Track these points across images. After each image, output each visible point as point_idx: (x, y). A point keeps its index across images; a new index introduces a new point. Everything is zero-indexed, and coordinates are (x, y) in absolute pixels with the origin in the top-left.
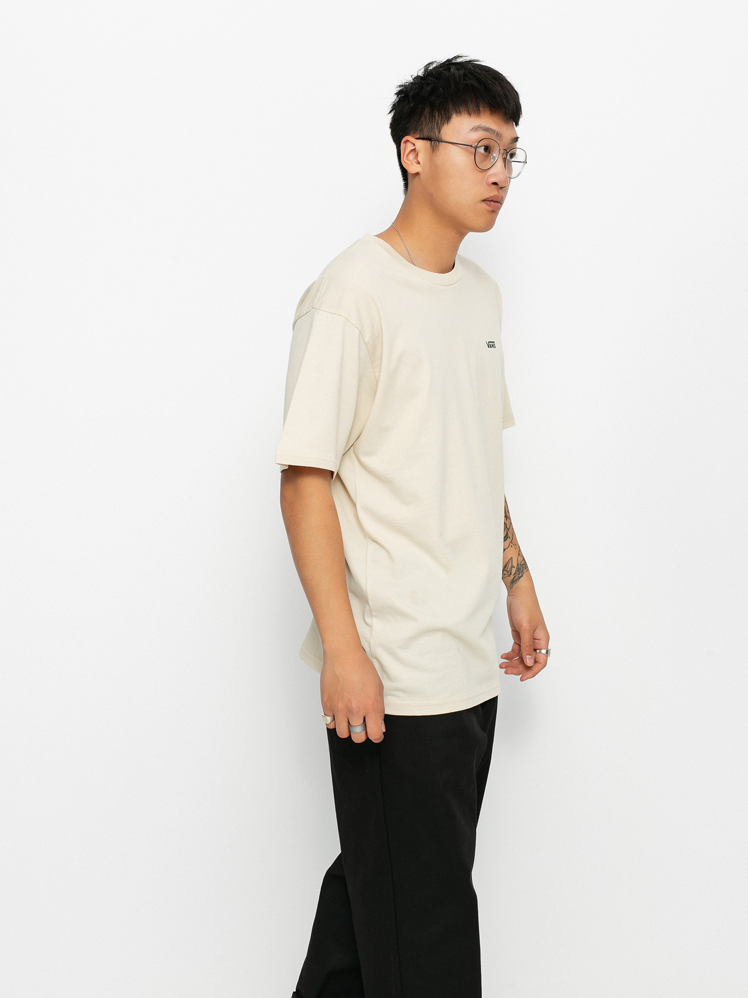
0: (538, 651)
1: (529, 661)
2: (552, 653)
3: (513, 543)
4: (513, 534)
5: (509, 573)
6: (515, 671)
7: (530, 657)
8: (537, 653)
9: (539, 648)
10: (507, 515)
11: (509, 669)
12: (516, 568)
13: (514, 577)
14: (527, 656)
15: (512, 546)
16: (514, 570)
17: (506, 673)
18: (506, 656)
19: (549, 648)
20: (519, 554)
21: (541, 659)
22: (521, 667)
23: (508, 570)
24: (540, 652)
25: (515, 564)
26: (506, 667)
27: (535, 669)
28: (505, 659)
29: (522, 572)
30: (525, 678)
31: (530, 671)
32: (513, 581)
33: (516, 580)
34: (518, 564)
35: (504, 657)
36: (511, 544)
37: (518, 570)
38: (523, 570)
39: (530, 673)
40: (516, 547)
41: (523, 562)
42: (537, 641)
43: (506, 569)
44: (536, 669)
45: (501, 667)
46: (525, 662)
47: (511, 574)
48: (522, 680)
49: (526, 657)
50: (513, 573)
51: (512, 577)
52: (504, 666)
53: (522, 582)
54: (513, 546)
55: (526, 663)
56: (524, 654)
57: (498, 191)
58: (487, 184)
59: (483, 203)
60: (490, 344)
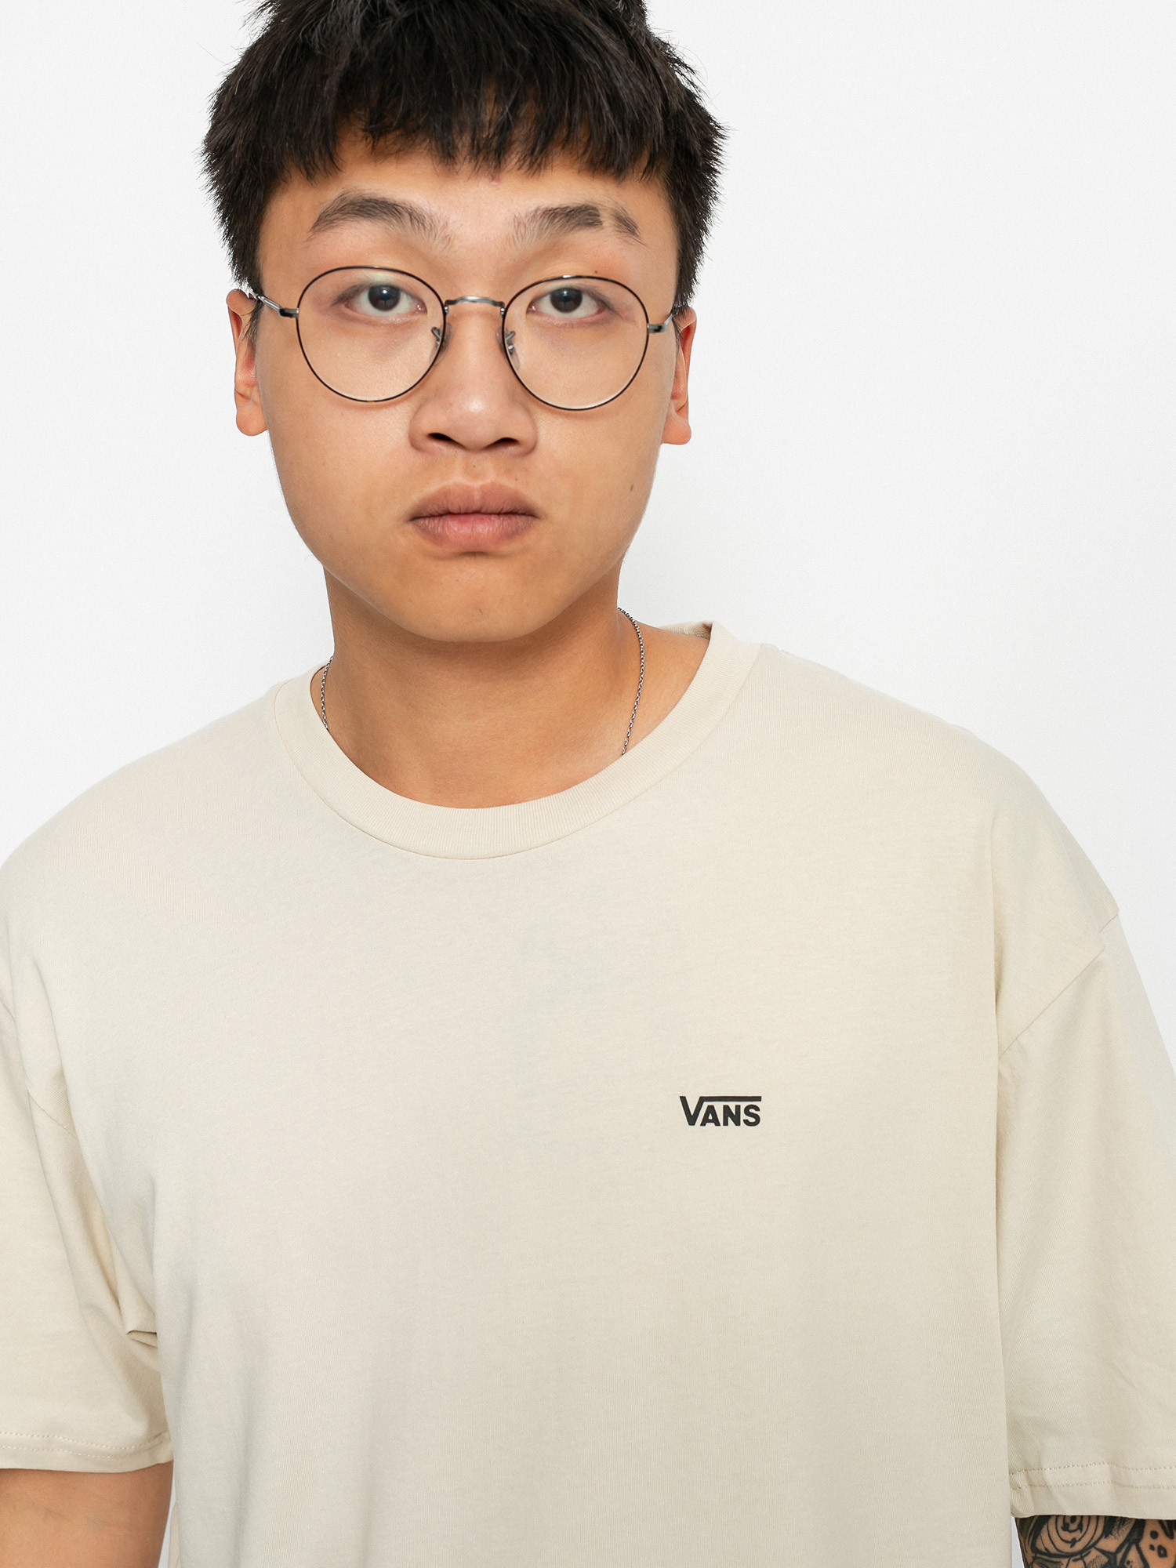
57: (468, 471)
58: (414, 444)
59: (410, 527)
60: (711, 1109)
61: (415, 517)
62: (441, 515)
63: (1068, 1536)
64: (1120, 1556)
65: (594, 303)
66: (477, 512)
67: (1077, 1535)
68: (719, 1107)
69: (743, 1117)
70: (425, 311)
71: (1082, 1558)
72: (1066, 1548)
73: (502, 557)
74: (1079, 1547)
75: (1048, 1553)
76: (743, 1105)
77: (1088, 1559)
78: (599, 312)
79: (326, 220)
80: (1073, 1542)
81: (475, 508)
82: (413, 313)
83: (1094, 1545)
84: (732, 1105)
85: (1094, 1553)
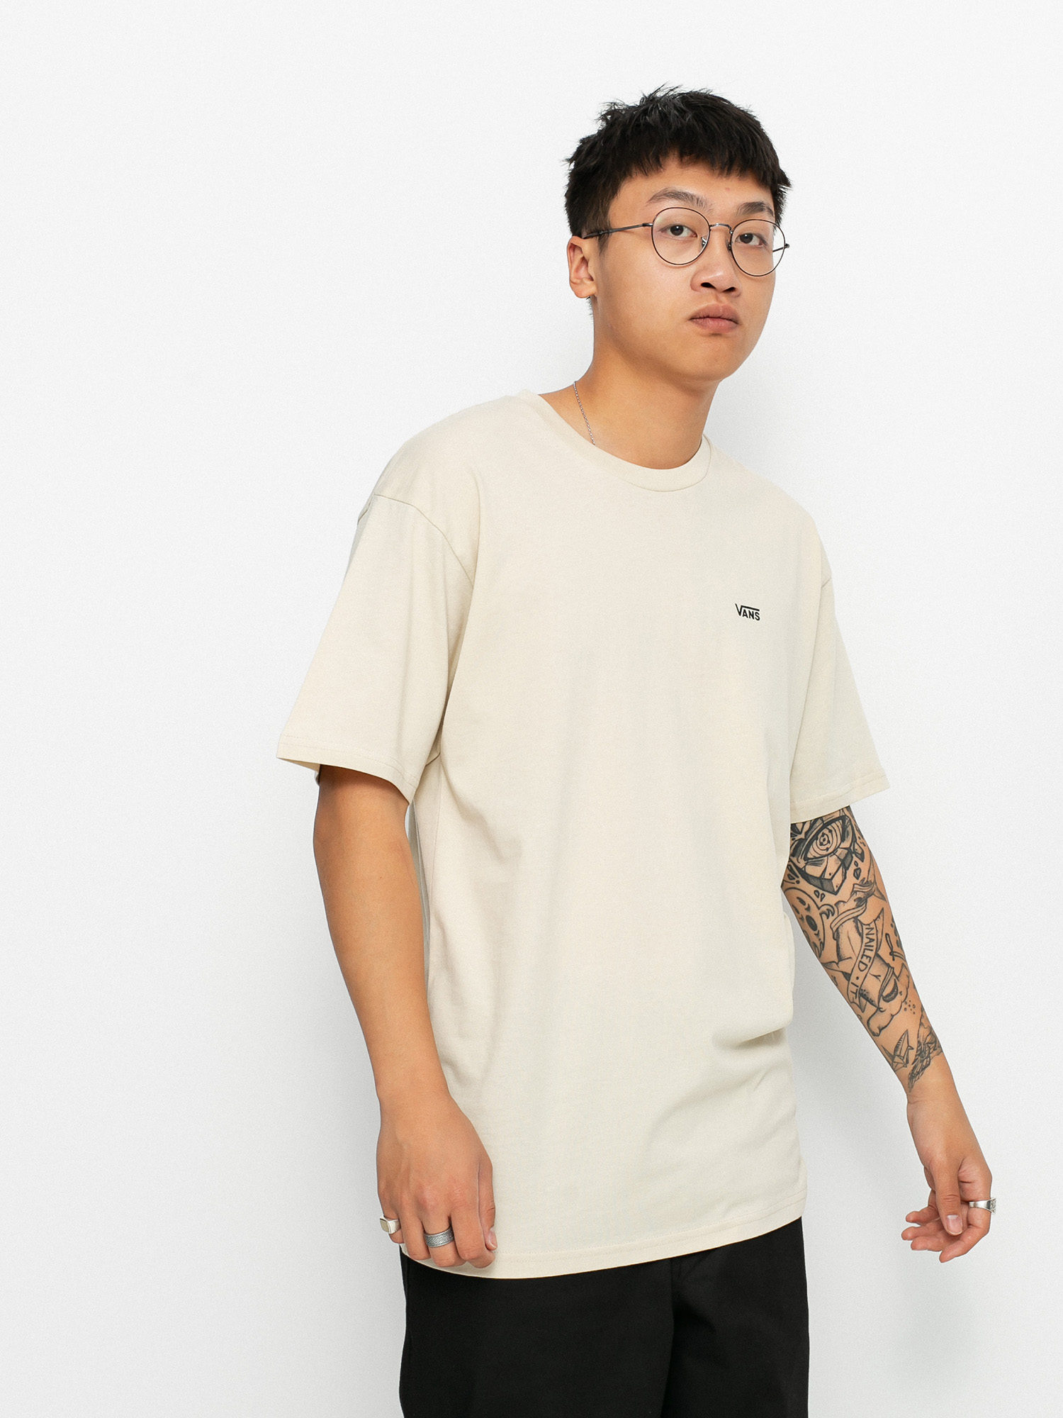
0: (972, 1204)
1: (954, 1226)
2: (999, 1205)
3: (909, 1003)
4: (910, 985)
5: (905, 1060)
6: (930, 1244)
7: (955, 1217)
8: (969, 1207)
9: (973, 1198)
10: (896, 949)
11: (920, 1243)
12: (915, 1050)
13: (914, 1068)
14: (949, 1217)
15: (905, 1009)
16: (912, 1054)
17: (913, 1247)
18: (916, 1218)
19: (993, 1196)
20: (921, 1024)
21: (978, 1219)
22: (941, 1238)
23: (902, 1055)
24: (975, 1206)
25: (914, 1043)
26: (914, 1238)
27: (968, 1238)
28: (913, 1222)
29: (928, 1057)
30: (951, 1253)
31: (958, 1242)
32: (913, 1076)
33: (918, 1073)
34: (919, 1042)
35: (912, 1219)
36: (904, 1006)
37: (920, 1053)
38: (929, 1053)
39: (958, 1247)
40: (914, 1010)
41: (929, 1038)
42: (967, 1186)
43: (898, 1053)
44: (970, 1238)
45: (904, 1237)
46: (946, 1228)
47: (907, 1062)
48: (942, 1260)
49: (947, 1219)
50: (911, 1061)
51: (910, 1067)
52: (910, 1235)
53: (930, 1077)
54: (908, 1009)
55: (947, 1230)
56: (942, 1212)
57: (717, 299)
58: (693, 287)
59: (690, 322)
60: (745, 611)
61: (692, 319)
62: (704, 318)
63: (824, 848)
64: (852, 848)
65: (759, 240)
66: (719, 318)
67: (828, 846)
68: (747, 610)
69: (755, 616)
70: (697, 236)
71: (834, 854)
72: (825, 853)
73: (727, 337)
74: (830, 851)
75: (815, 858)
76: (755, 611)
77: (837, 854)
78: (760, 244)
79: (656, 198)
80: (827, 849)
81: (719, 315)
82: (692, 236)
83: (838, 847)
84: (751, 611)
85: (839, 850)
